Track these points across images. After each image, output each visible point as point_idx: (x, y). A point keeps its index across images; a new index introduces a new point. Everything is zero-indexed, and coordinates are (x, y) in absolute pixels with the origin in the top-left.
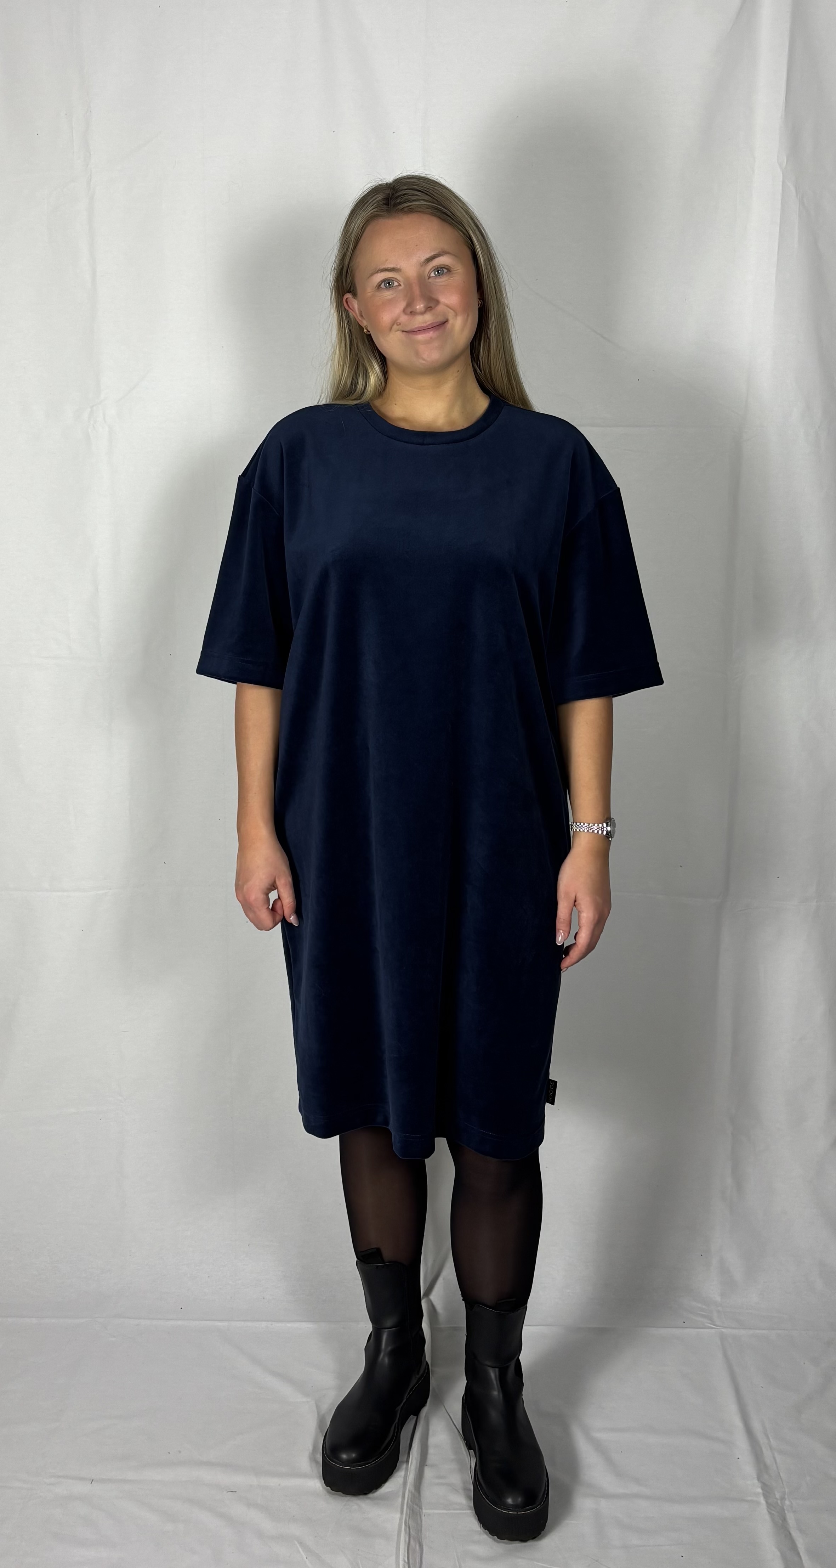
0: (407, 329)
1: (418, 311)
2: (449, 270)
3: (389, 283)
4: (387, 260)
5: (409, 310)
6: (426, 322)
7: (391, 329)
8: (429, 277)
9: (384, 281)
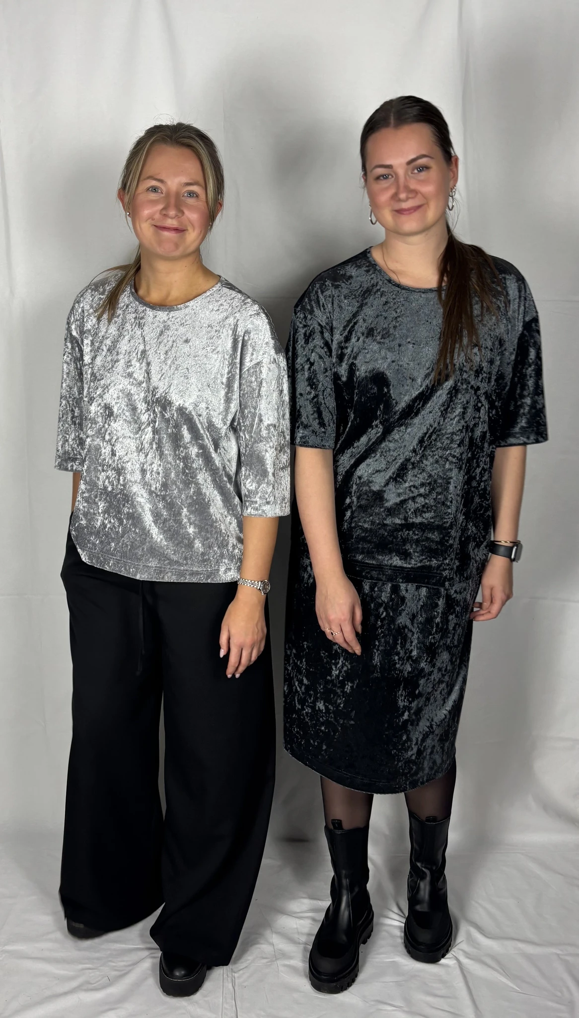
0: (158, 224)
1: (170, 215)
2: (197, 196)
3: (155, 189)
4: (159, 173)
5: (164, 212)
6: (173, 225)
7: (146, 221)
8: (183, 196)
9: (152, 187)
